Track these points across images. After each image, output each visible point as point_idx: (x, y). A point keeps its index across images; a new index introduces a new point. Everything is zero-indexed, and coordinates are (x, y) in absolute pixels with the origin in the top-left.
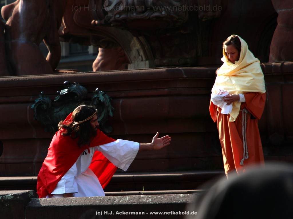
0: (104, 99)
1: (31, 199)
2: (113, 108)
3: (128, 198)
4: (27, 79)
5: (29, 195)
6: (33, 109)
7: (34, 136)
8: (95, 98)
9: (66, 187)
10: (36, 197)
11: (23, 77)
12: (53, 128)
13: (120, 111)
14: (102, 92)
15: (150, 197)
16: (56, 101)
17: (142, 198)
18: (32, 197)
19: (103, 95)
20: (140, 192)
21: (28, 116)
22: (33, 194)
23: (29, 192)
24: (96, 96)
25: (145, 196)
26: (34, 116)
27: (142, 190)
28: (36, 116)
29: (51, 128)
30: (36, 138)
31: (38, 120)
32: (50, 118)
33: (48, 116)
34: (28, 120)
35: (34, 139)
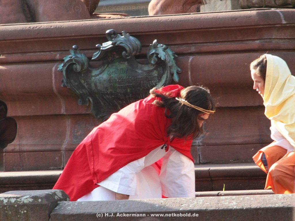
0: (165, 55)
1: (59, 202)
2: (179, 70)
3: (201, 200)
4: (51, 26)
5: (56, 197)
6: (61, 71)
7: (63, 111)
8: (153, 54)
10: (66, 200)
11: (45, 24)
12: (91, 100)
13: (189, 73)
14: (162, 46)
15: (233, 200)
16: (94, 60)
17: (223, 200)
18: (61, 200)
19: (164, 50)
20: (219, 193)
21: (54, 81)
22: (61, 195)
23: (56, 193)
24: (154, 51)
25: (227, 197)
26: (63, 81)
27: (222, 190)
28: (65, 81)
29: (87, 99)
30: (65, 113)
31: (68, 87)
32: (87, 85)
33: (83, 81)
34: (54, 88)
35: (63, 115)
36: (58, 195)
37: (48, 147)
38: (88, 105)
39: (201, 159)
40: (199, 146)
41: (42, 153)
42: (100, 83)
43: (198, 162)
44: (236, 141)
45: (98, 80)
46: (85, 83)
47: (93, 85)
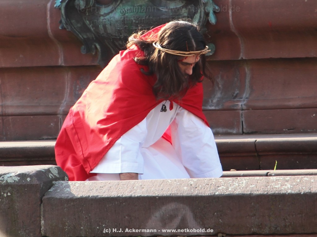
1: (54, 182)
3: (244, 182)
5: (50, 176)
6: (59, 8)
7: (61, 62)
9: (122, 161)
10: (64, 180)
12: (98, 47)
13: (230, 12)
15: (287, 181)
17: (273, 182)
18: (56, 179)
20: (268, 173)
21: (49, 22)
22: (57, 172)
23: (51, 170)
25: (278, 177)
26: (61, 22)
27: (273, 169)
28: (63, 21)
29: (93, 46)
30: (63, 65)
31: (68, 30)
32: (93, 27)
33: (87, 22)
34: (50, 31)
35: (61, 67)
36: (53, 173)
37: (40, 110)
38: (94, 53)
39: (244, 127)
40: (243, 110)
41: (32, 117)
42: (111, 24)
43: (241, 131)
44: (291, 104)
45: (108, 20)
46: (90, 24)
47: (101, 27)
